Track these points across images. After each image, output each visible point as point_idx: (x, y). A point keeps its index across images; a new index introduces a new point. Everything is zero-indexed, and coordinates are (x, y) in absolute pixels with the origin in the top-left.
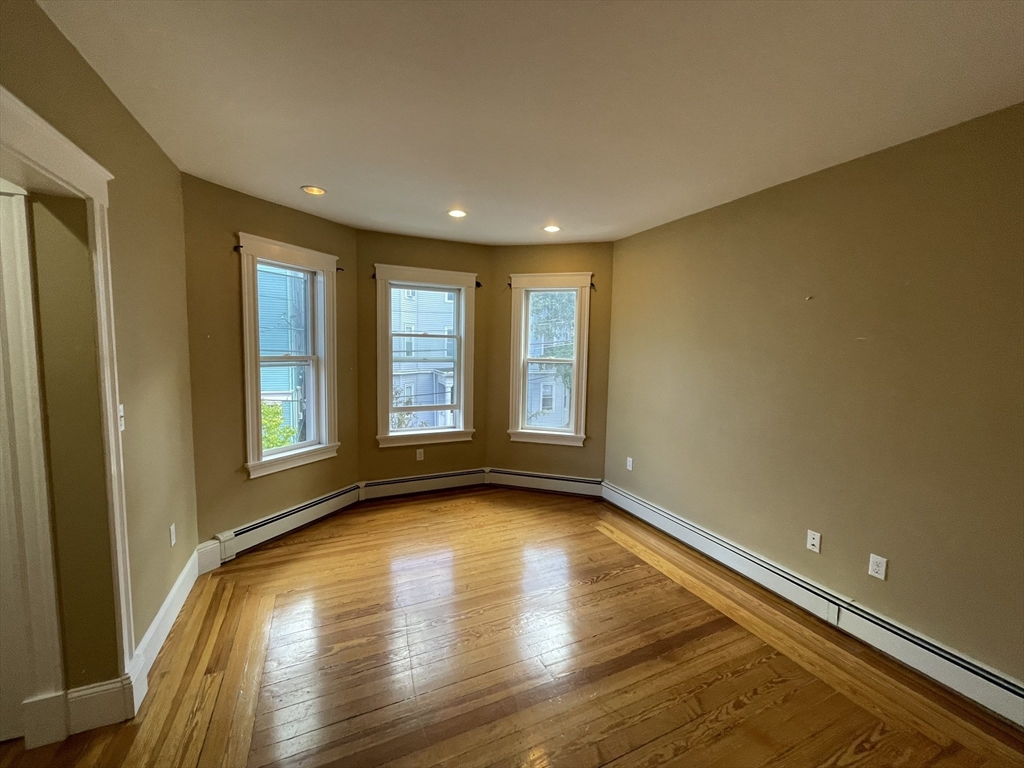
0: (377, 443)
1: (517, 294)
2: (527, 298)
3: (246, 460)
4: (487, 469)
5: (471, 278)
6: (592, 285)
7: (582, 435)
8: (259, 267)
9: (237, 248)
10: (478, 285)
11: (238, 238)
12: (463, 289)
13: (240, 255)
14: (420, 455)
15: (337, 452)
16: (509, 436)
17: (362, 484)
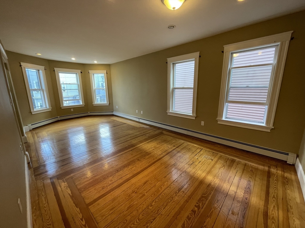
0: (61, 108)
1: (91, 75)
2: (93, 75)
3: (30, 110)
4: (89, 112)
5: (80, 71)
6: (107, 73)
7: (108, 103)
8: (26, 69)
9: (21, 66)
10: (81, 72)
11: (20, 64)
12: (78, 73)
13: (21, 67)
14: (72, 110)
15: (51, 109)
16: (93, 105)
17: (59, 117)
